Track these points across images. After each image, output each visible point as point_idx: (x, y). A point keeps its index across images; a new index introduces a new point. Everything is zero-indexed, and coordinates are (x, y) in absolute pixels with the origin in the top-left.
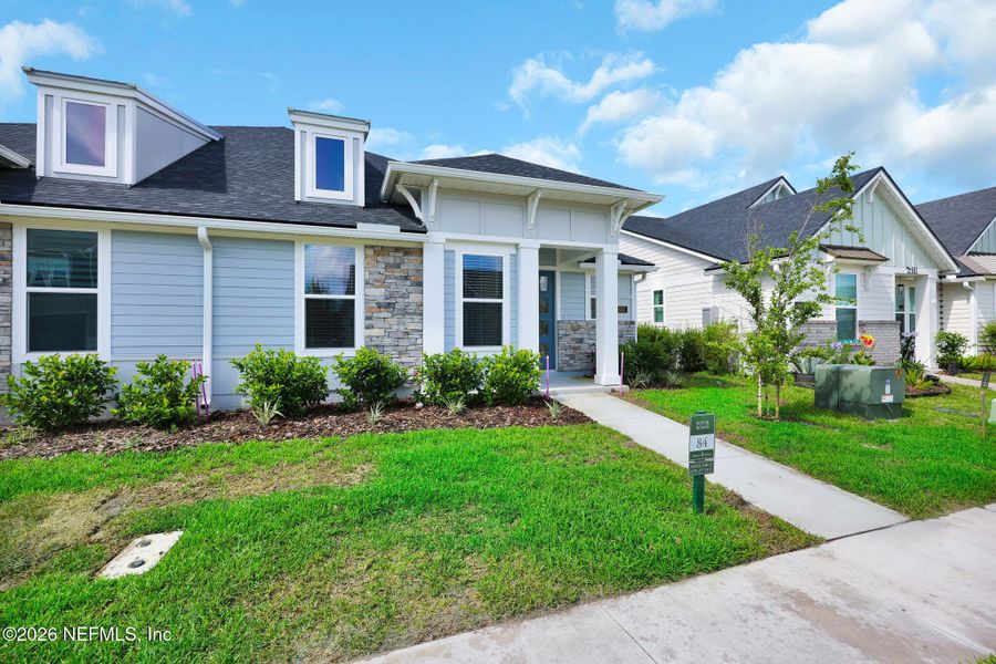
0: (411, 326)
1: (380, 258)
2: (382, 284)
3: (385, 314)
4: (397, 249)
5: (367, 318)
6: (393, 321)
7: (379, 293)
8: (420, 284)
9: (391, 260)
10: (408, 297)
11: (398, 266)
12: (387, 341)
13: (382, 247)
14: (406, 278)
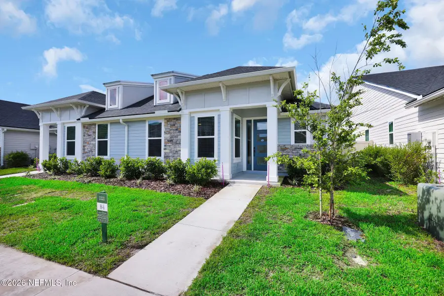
0: (178, 149)
1: (169, 123)
2: (169, 133)
3: (170, 144)
4: (174, 119)
5: (165, 146)
6: (172, 147)
7: (168, 136)
8: (180, 132)
9: (172, 123)
10: (177, 137)
11: (174, 125)
12: (171, 154)
13: (170, 119)
14: (177, 130)
